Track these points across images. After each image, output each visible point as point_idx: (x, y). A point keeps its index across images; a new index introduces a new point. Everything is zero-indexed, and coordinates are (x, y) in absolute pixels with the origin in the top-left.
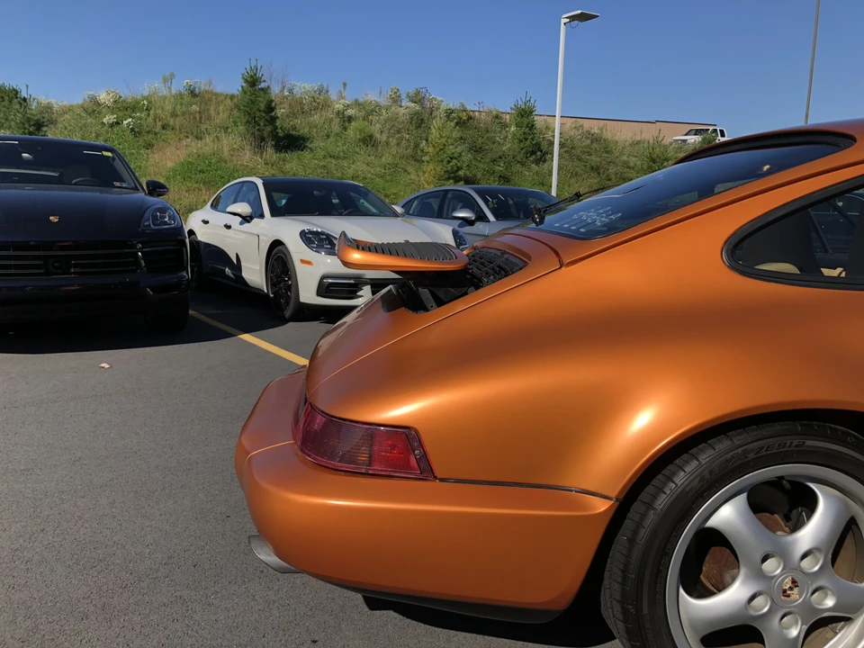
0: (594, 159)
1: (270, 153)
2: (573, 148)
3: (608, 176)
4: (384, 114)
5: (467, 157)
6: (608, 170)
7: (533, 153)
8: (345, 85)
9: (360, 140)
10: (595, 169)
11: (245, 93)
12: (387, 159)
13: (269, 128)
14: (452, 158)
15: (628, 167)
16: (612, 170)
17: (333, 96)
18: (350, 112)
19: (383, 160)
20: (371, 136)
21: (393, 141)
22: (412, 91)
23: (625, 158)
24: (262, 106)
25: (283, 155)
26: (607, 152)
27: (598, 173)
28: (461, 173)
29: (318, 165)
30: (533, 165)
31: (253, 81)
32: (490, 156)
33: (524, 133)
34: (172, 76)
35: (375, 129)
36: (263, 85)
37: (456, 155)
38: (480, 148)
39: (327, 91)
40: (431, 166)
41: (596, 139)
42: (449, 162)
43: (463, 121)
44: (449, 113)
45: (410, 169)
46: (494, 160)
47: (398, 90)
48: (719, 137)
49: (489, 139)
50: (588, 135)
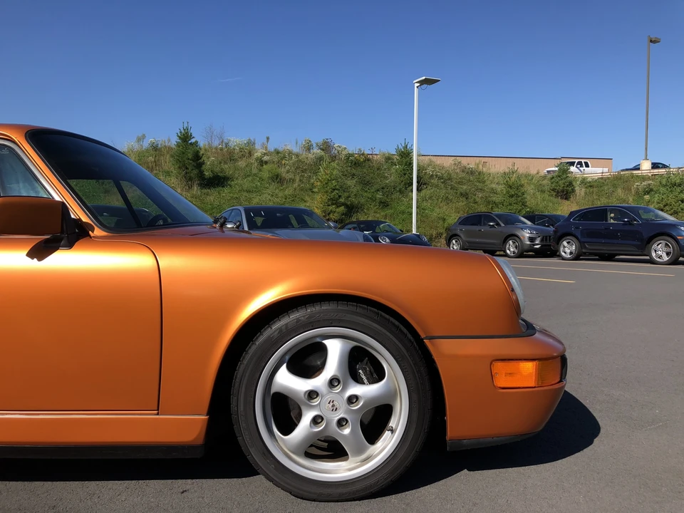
0: (465, 187)
1: (196, 190)
2: (449, 179)
3: (475, 200)
4: (293, 158)
5: (355, 189)
6: (475, 195)
8: (268, 138)
9: (269, 178)
10: (464, 195)
11: (179, 147)
12: (289, 191)
13: (195, 172)
14: (334, 190)
15: (495, 193)
16: (479, 195)
17: (257, 146)
18: (266, 158)
19: (286, 192)
20: (278, 175)
22: (320, 141)
23: (494, 186)
24: (190, 156)
25: (206, 191)
26: (479, 182)
27: (467, 198)
29: (232, 197)
30: (411, 194)
31: (185, 137)
32: (376, 187)
34: (144, 137)
36: (193, 140)
38: (369, 182)
39: (254, 143)
40: (319, 196)
41: (471, 172)
43: (358, 163)
44: (349, 155)
46: (378, 190)
47: (310, 141)
48: (584, 168)
49: (378, 175)
50: (464, 170)
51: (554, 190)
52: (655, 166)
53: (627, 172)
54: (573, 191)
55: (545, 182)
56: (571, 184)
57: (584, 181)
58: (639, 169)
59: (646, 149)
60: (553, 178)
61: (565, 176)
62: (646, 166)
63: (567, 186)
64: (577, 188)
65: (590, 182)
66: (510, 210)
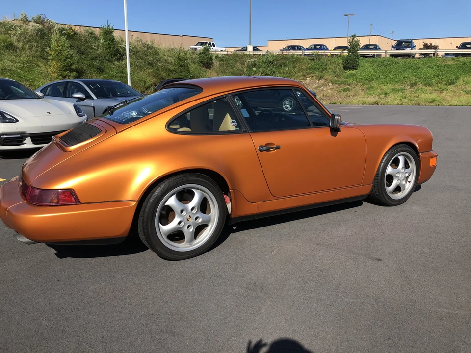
0: (150, 59)
2: (137, 52)
3: (158, 67)
4: (18, 30)
5: (76, 57)
6: (157, 64)
7: (115, 55)
9: (4, 46)
10: (150, 64)
12: (23, 58)
14: (67, 58)
15: (168, 63)
16: (159, 64)
19: (22, 58)
20: (11, 44)
21: (27, 47)
22: (36, 16)
23: (166, 58)
26: (156, 55)
27: (152, 66)
28: (74, 67)
30: (116, 62)
32: (90, 56)
33: (109, 44)
35: (13, 39)
37: (69, 56)
38: (84, 52)
40: (54, 62)
41: (149, 47)
42: (65, 60)
43: (71, 36)
44: (61, 31)
45: (41, 64)
46: (93, 59)
47: (26, 15)
48: (213, 47)
49: (88, 46)
50: (145, 45)
51: (201, 62)
52: (255, 49)
53: (241, 52)
54: (213, 63)
55: (194, 56)
56: (211, 59)
57: (217, 57)
58: (246, 50)
59: (250, 38)
60: (201, 54)
61: (207, 53)
62: (250, 48)
63: (210, 60)
64: (214, 61)
65: (221, 58)
66: (180, 75)
